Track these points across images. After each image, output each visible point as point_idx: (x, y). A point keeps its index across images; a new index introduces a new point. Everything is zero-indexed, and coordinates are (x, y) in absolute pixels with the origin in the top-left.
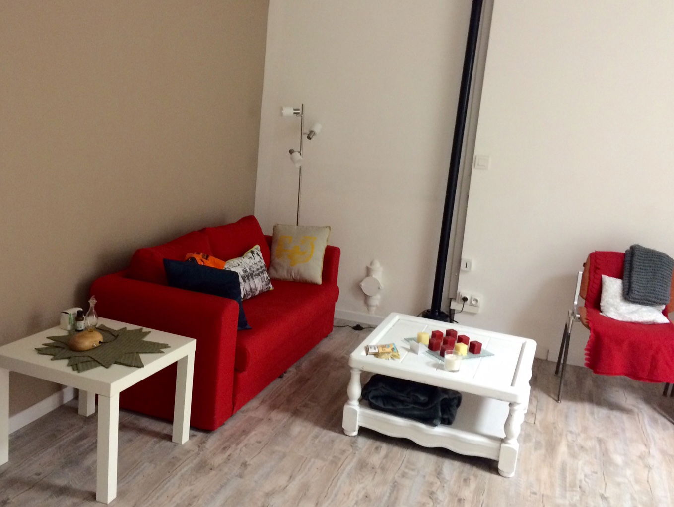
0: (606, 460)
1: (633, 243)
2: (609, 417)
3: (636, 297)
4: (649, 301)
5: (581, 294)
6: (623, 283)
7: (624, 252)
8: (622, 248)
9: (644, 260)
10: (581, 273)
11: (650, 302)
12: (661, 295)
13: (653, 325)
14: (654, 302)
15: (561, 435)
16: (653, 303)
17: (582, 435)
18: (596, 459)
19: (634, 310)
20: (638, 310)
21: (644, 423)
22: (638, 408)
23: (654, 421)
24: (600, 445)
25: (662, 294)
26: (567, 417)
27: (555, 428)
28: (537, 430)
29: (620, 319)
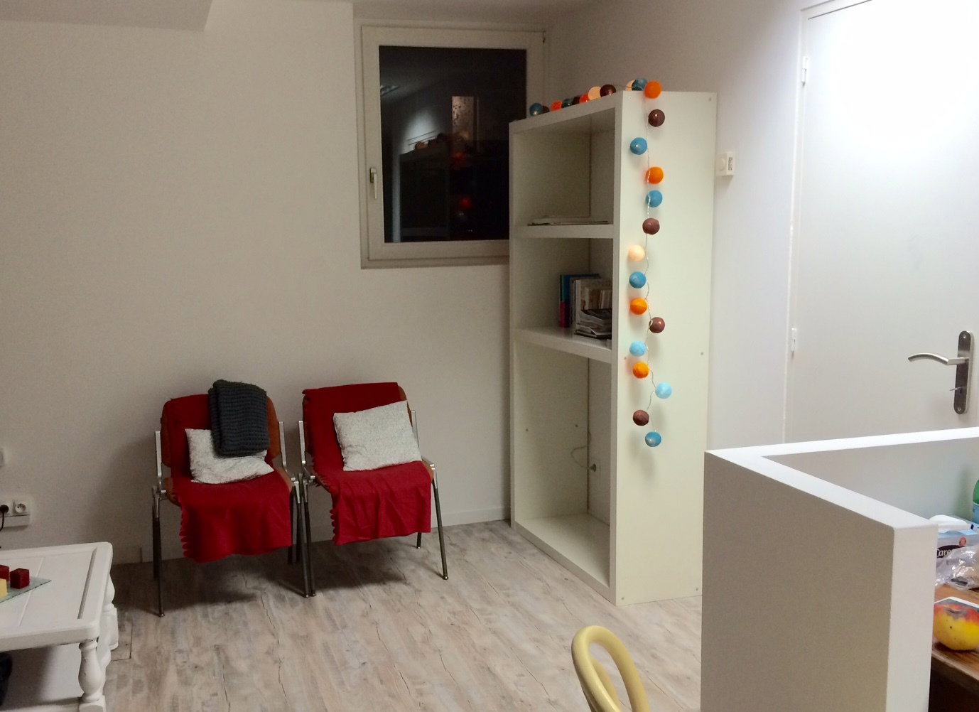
0: (227, 671)
1: (215, 380)
2: (227, 614)
3: (231, 448)
4: (247, 449)
5: (163, 462)
6: (213, 434)
7: (207, 393)
8: (204, 389)
9: (232, 399)
10: (158, 433)
11: (248, 451)
12: (259, 439)
13: (257, 480)
14: (253, 449)
15: (167, 660)
16: (252, 451)
17: (195, 650)
18: (214, 675)
19: (231, 466)
20: (236, 464)
21: (269, 606)
22: (260, 589)
23: (281, 599)
24: (218, 654)
25: (260, 437)
26: (173, 633)
27: (159, 653)
28: (136, 666)
29: (217, 482)
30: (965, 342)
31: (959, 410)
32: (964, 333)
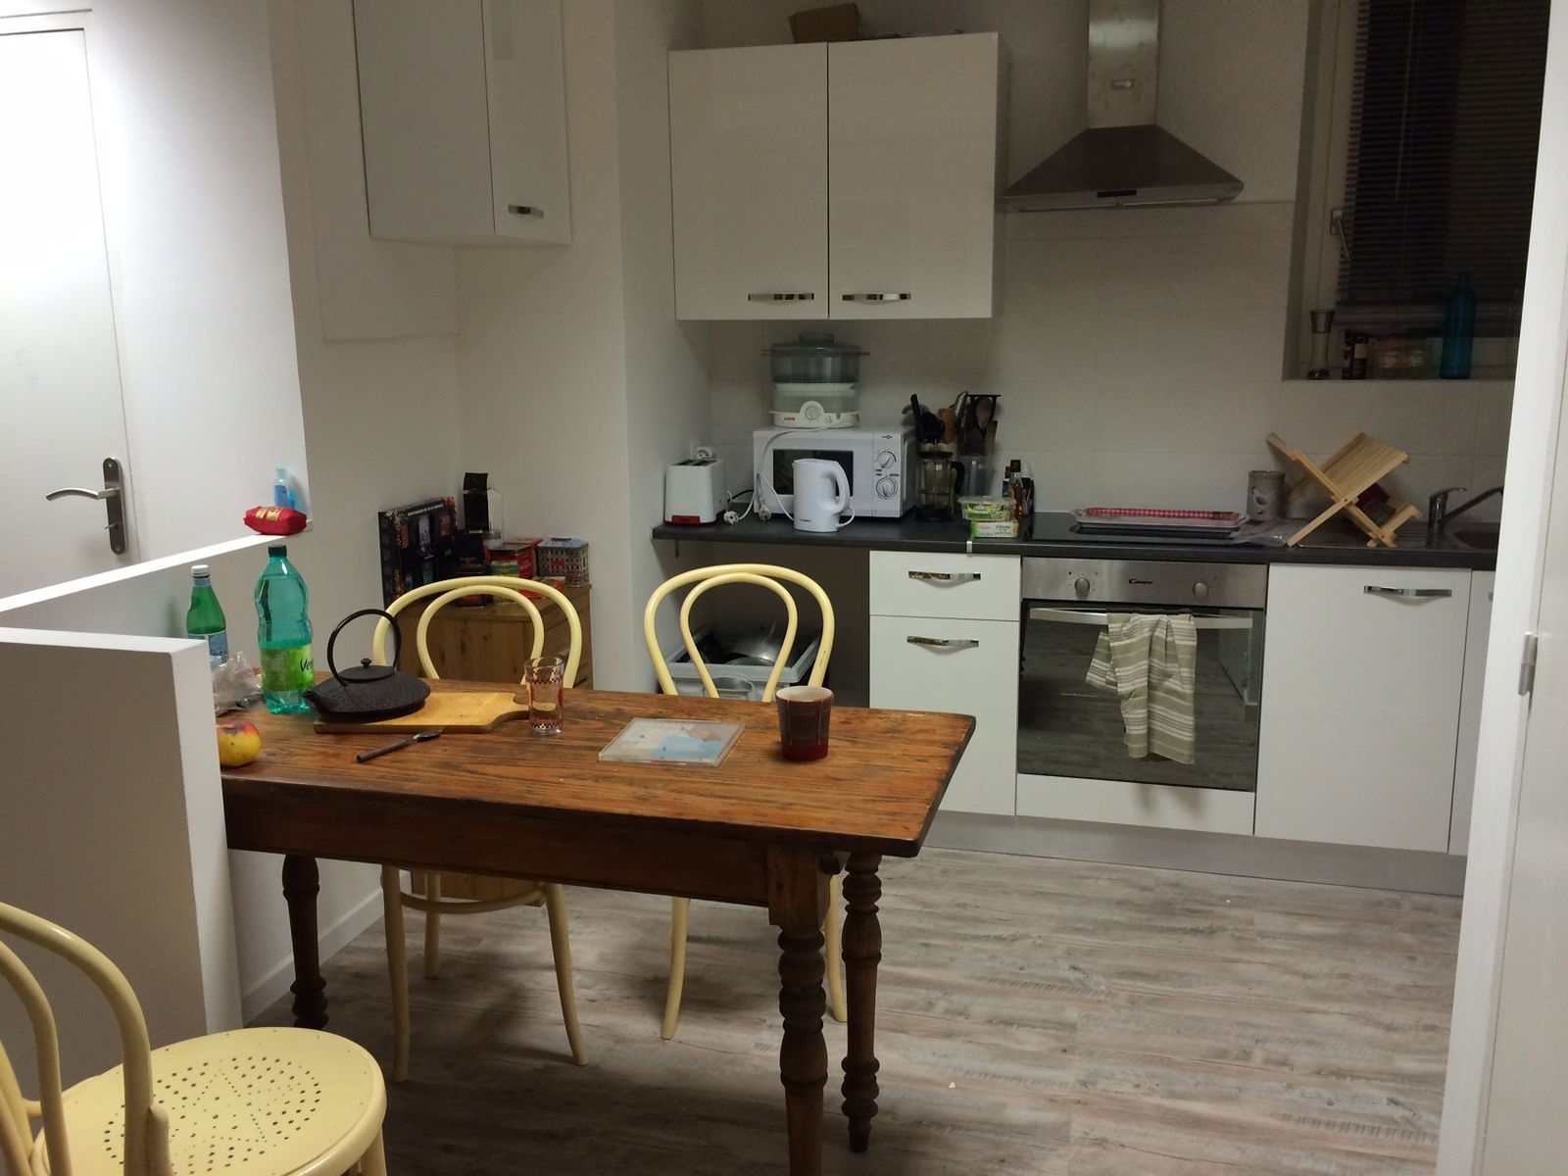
30: (112, 470)
31: (118, 550)
32: (108, 461)
